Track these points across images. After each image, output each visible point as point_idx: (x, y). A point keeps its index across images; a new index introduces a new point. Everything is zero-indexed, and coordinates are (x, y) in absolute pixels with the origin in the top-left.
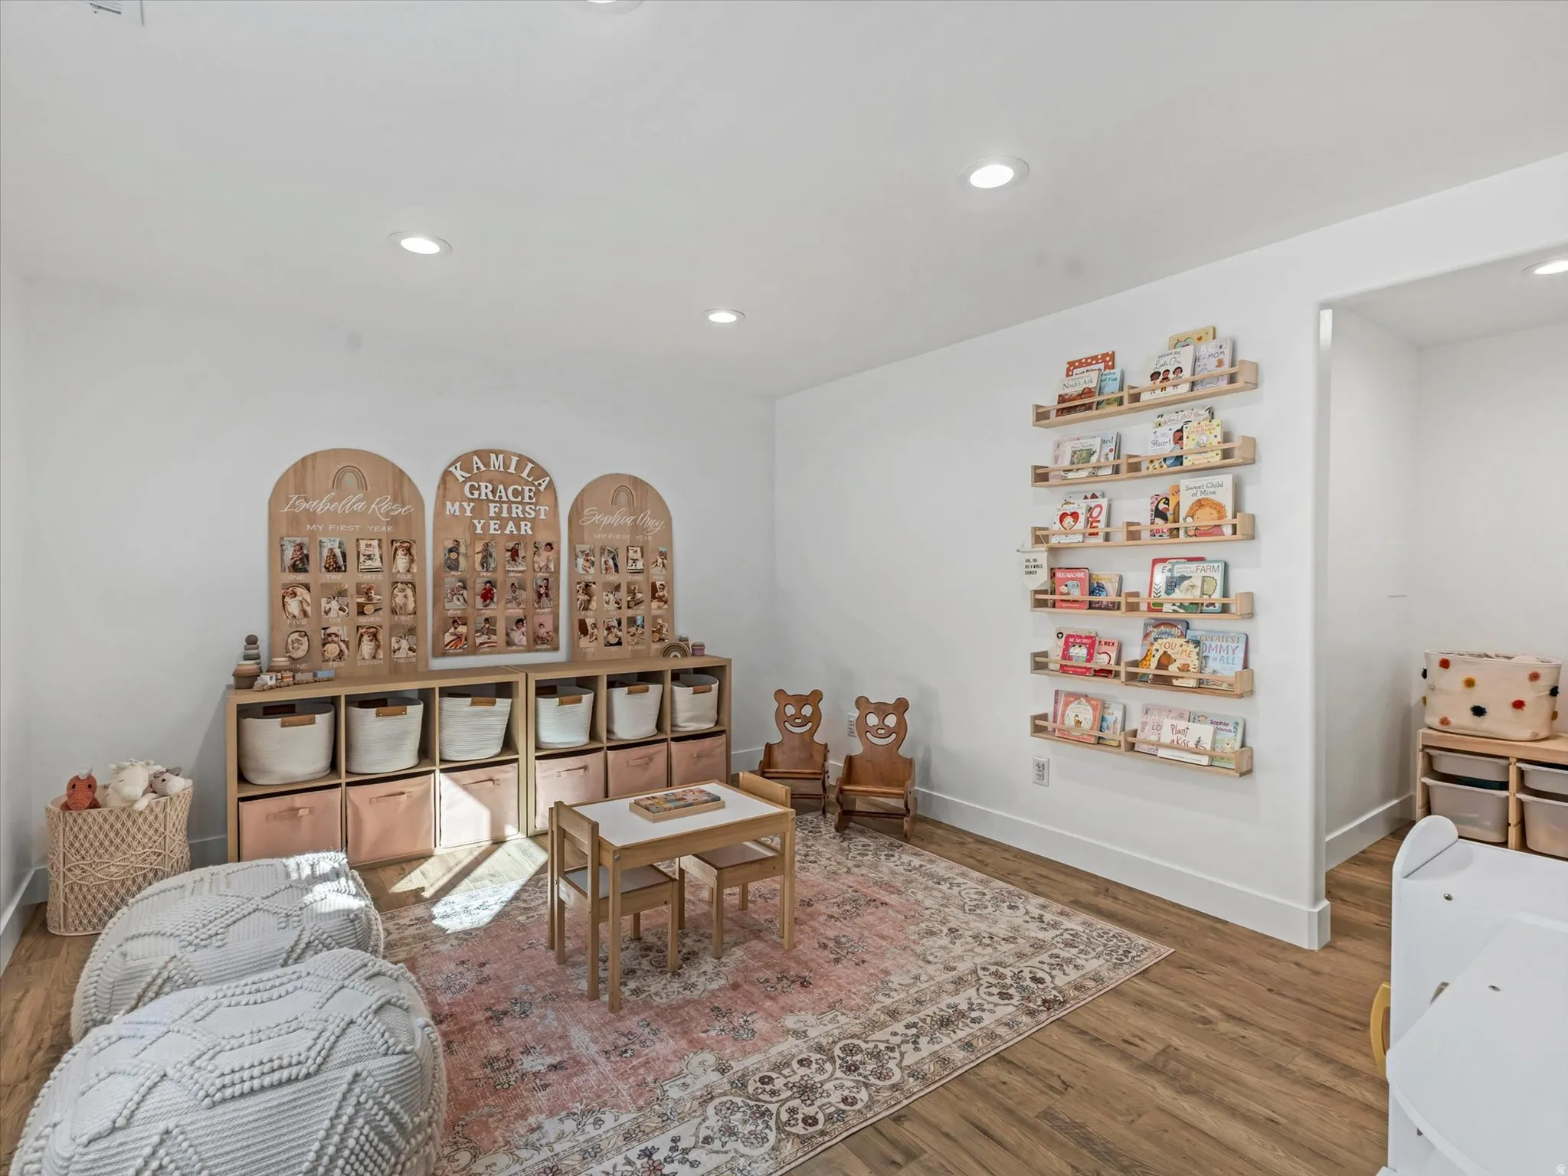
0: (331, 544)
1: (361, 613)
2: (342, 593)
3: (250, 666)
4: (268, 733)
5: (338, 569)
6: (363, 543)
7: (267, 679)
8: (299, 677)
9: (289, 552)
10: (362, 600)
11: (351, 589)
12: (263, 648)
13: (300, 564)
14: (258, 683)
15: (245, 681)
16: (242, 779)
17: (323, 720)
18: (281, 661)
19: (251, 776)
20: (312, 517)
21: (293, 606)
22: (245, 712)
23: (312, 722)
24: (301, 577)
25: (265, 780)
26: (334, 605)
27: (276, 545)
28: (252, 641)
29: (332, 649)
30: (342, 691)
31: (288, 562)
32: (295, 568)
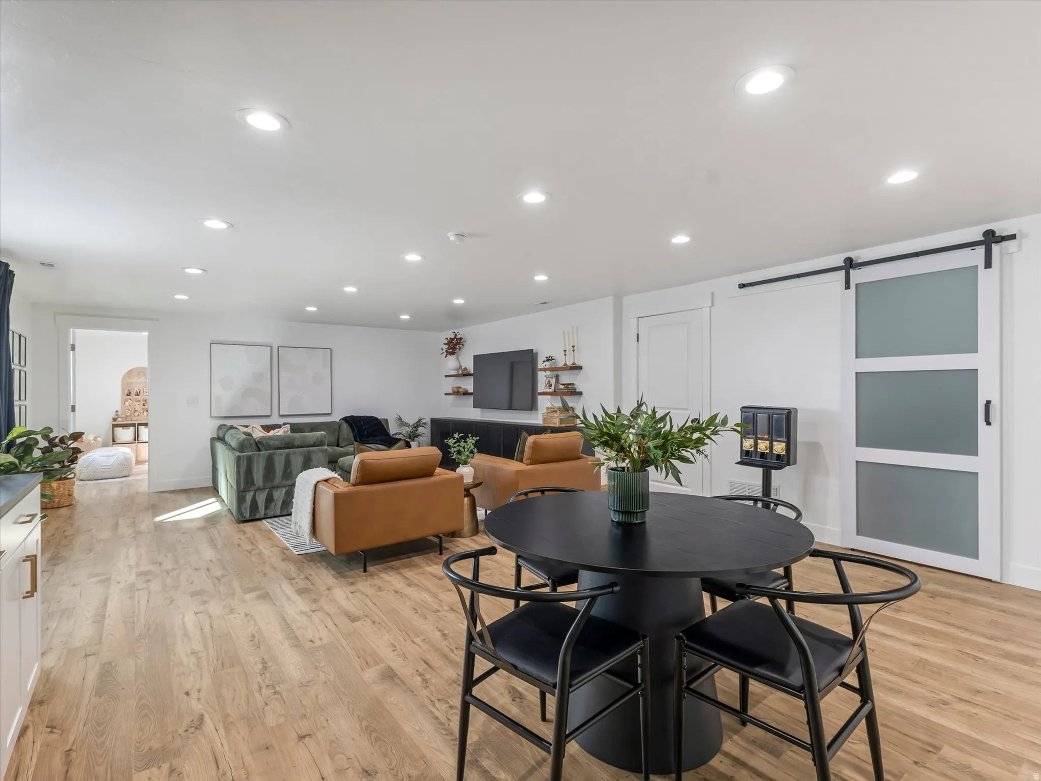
0: (137, 389)
1: (144, 405)
2: (139, 401)
3: (116, 417)
4: (119, 431)
5: (138, 395)
6: (145, 389)
7: (119, 419)
8: (127, 420)
9: (126, 392)
10: (144, 402)
11: (142, 400)
12: (120, 413)
13: (129, 394)
14: (117, 420)
15: (115, 420)
16: (114, 441)
17: (132, 429)
18: (124, 416)
19: (115, 440)
20: (132, 383)
21: (127, 404)
22: (114, 426)
23: (129, 429)
24: (129, 397)
25: (118, 441)
26: (137, 403)
27: (123, 390)
28: (117, 411)
29: (136, 414)
30: (136, 422)
31: (126, 394)
32: (128, 395)
